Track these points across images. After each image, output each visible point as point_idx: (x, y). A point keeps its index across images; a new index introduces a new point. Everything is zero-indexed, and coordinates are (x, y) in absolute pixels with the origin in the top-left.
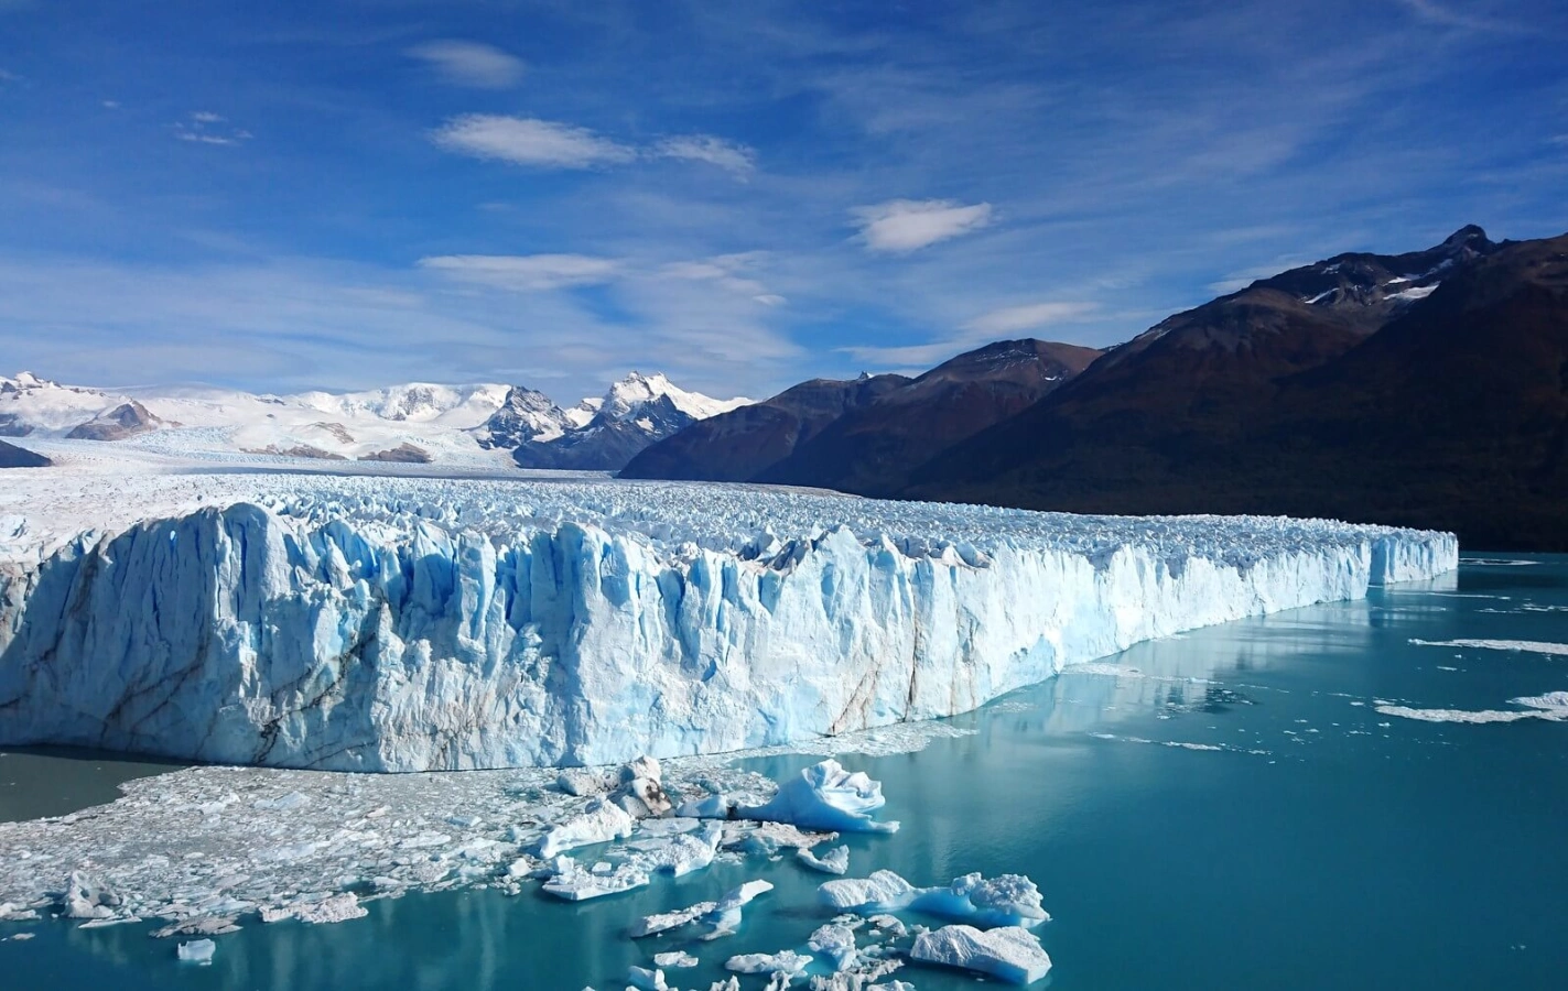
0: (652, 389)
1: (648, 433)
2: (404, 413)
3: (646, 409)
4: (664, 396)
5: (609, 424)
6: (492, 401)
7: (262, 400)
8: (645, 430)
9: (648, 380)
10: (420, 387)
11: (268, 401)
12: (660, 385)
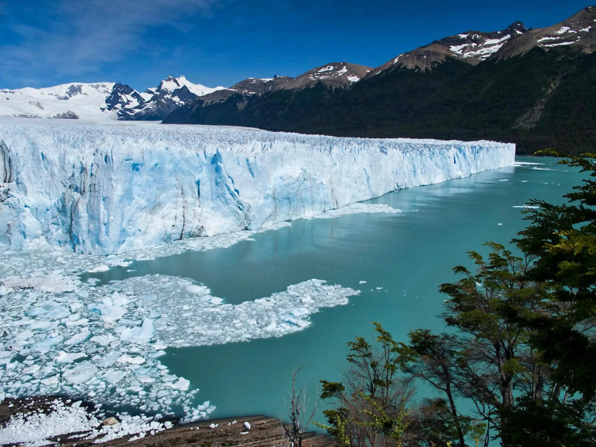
0: (179, 83)
1: (177, 103)
2: (68, 96)
3: (176, 93)
4: (185, 86)
5: (159, 100)
6: (108, 90)
7: (3, 91)
8: (176, 102)
9: (177, 79)
10: (76, 84)
11: (6, 92)
12: (183, 81)
